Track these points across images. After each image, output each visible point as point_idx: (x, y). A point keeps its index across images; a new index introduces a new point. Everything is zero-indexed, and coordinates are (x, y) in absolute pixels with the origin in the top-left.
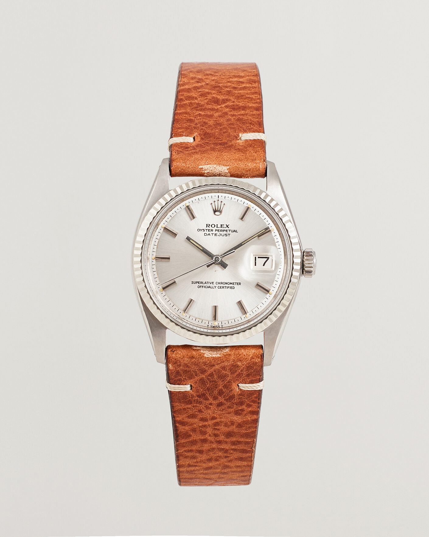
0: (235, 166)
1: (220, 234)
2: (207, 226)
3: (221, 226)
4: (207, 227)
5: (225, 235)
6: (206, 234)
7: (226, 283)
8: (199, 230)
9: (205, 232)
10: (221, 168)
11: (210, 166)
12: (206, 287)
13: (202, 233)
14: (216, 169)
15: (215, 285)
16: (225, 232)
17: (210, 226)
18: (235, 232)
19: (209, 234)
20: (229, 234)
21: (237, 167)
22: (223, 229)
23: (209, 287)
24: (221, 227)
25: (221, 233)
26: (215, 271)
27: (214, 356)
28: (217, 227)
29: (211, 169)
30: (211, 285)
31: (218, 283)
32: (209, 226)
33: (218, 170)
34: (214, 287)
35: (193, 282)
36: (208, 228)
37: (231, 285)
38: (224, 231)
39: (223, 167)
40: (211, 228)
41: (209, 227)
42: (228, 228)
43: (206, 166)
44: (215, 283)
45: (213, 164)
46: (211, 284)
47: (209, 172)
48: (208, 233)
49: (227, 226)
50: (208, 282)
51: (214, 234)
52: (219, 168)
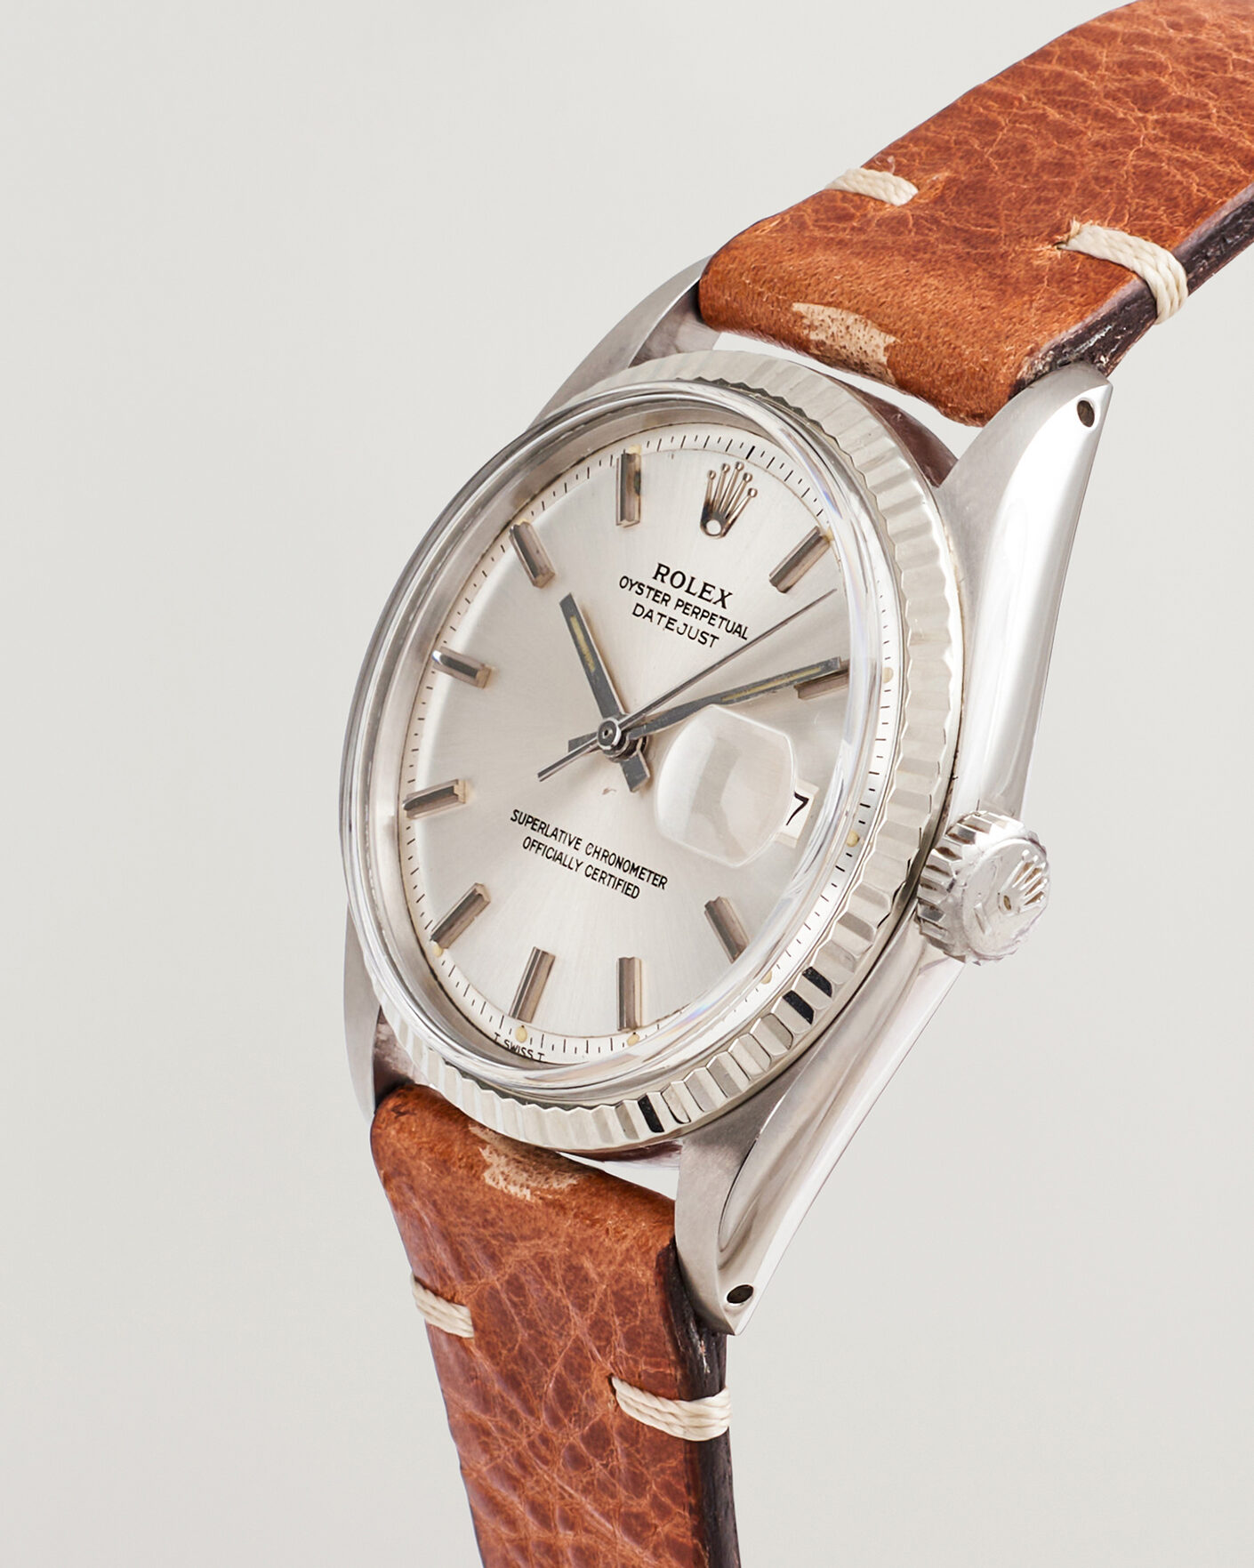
0: (916, 340)
1: (686, 625)
2: (658, 572)
3: (704, 590)
4: (655, 578)
5: (699, 637)
6: (639, 611)
7: (619, 863)
8: (626, 582)
9: (642, 600)
10: (867, 338)
11: (834, 316)
12: (551, 853)
13: (631, 597)
14: (848, 337)
15: (580, 855)
16: (703, 624)
17: (667, 579)
18: (739, 633)
19: (649, 615)
20: (715, 637)
21: (922, 349)
22: (703, 605)
23: (558, 858)
24: (701, 596)
25: (691, 620)
26: (606, 791)
27: (513, 1190)
28: (688, 591)
29: (834, 329)
30: (568, 851)
31: (593, 850)
32: (663, 575)
33: (854, 340)
34: (574, 865)
35: (518, 815)
36: (657, 584)
37: (630, 878)
38: (703, 616)
39: (875, 332)
40: (665, 587)
41: (662, 581)
42: (724, 606)
43: (821, 307)
44: (582, 847)
45: (848, 309)
46: (570, 843)
47: (823, 343)
48: (649, 604)
49: (723, 599)
50: (563, 832)
51: (667, 618)
52: (860, 335)
